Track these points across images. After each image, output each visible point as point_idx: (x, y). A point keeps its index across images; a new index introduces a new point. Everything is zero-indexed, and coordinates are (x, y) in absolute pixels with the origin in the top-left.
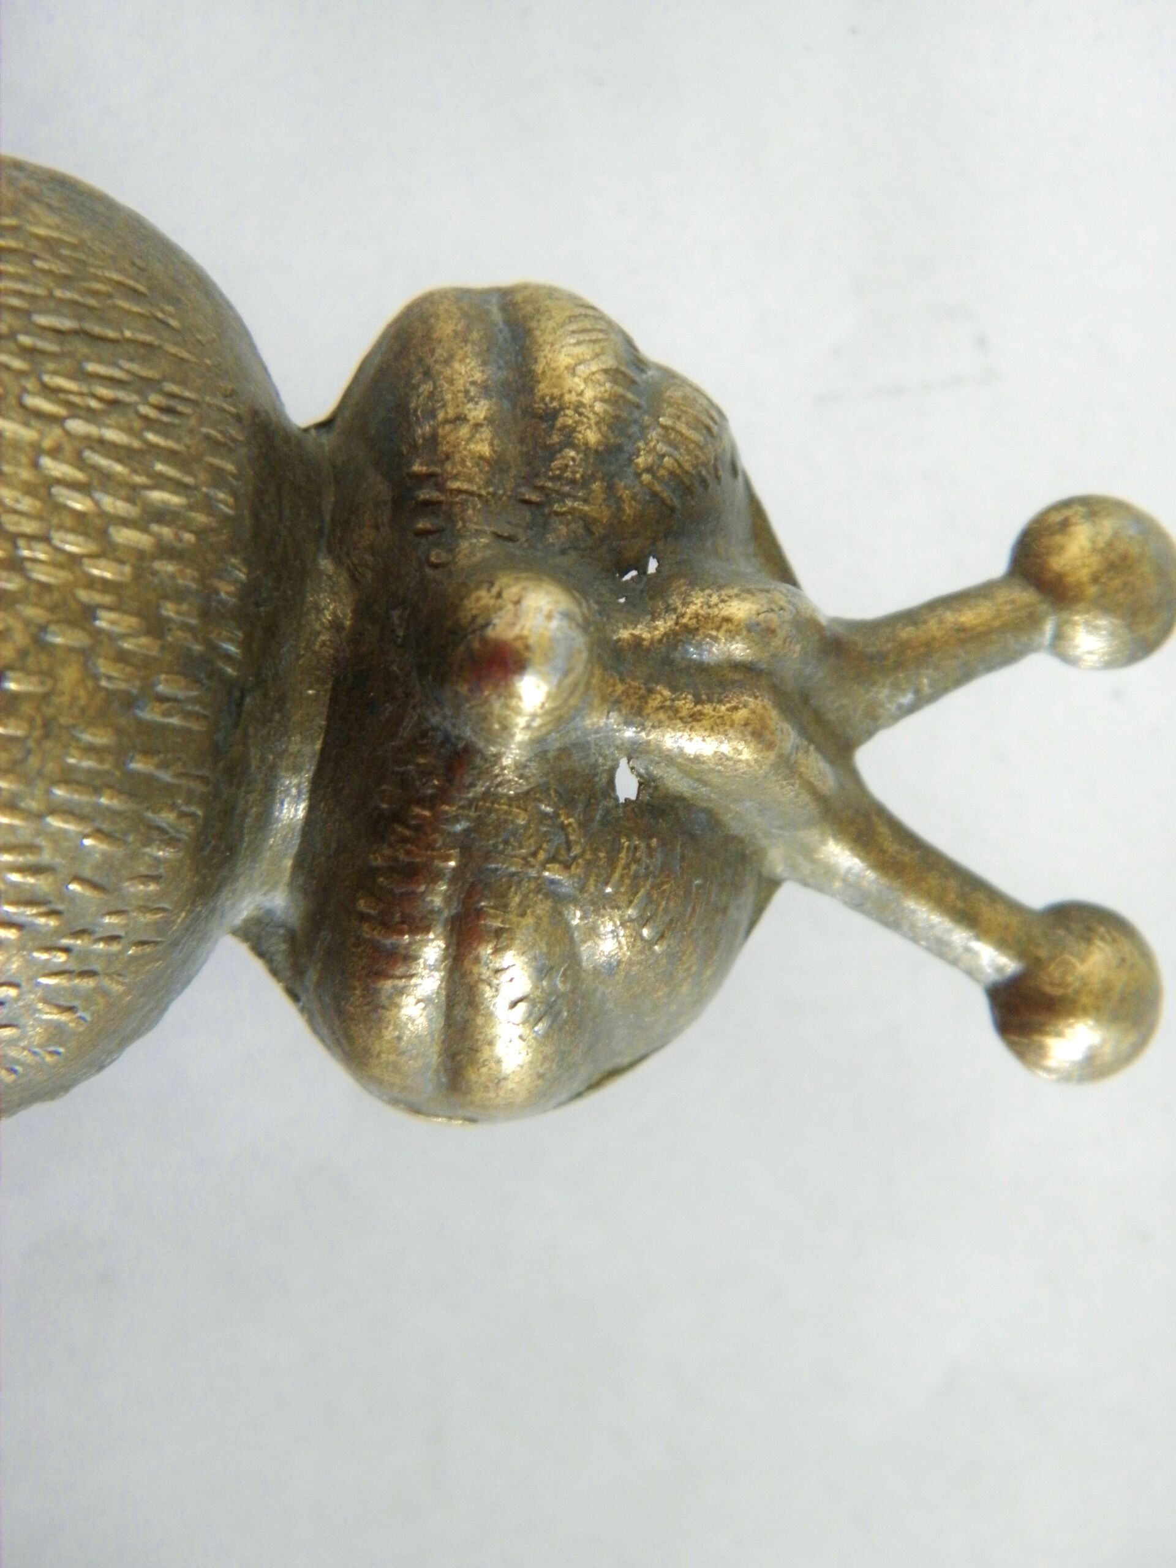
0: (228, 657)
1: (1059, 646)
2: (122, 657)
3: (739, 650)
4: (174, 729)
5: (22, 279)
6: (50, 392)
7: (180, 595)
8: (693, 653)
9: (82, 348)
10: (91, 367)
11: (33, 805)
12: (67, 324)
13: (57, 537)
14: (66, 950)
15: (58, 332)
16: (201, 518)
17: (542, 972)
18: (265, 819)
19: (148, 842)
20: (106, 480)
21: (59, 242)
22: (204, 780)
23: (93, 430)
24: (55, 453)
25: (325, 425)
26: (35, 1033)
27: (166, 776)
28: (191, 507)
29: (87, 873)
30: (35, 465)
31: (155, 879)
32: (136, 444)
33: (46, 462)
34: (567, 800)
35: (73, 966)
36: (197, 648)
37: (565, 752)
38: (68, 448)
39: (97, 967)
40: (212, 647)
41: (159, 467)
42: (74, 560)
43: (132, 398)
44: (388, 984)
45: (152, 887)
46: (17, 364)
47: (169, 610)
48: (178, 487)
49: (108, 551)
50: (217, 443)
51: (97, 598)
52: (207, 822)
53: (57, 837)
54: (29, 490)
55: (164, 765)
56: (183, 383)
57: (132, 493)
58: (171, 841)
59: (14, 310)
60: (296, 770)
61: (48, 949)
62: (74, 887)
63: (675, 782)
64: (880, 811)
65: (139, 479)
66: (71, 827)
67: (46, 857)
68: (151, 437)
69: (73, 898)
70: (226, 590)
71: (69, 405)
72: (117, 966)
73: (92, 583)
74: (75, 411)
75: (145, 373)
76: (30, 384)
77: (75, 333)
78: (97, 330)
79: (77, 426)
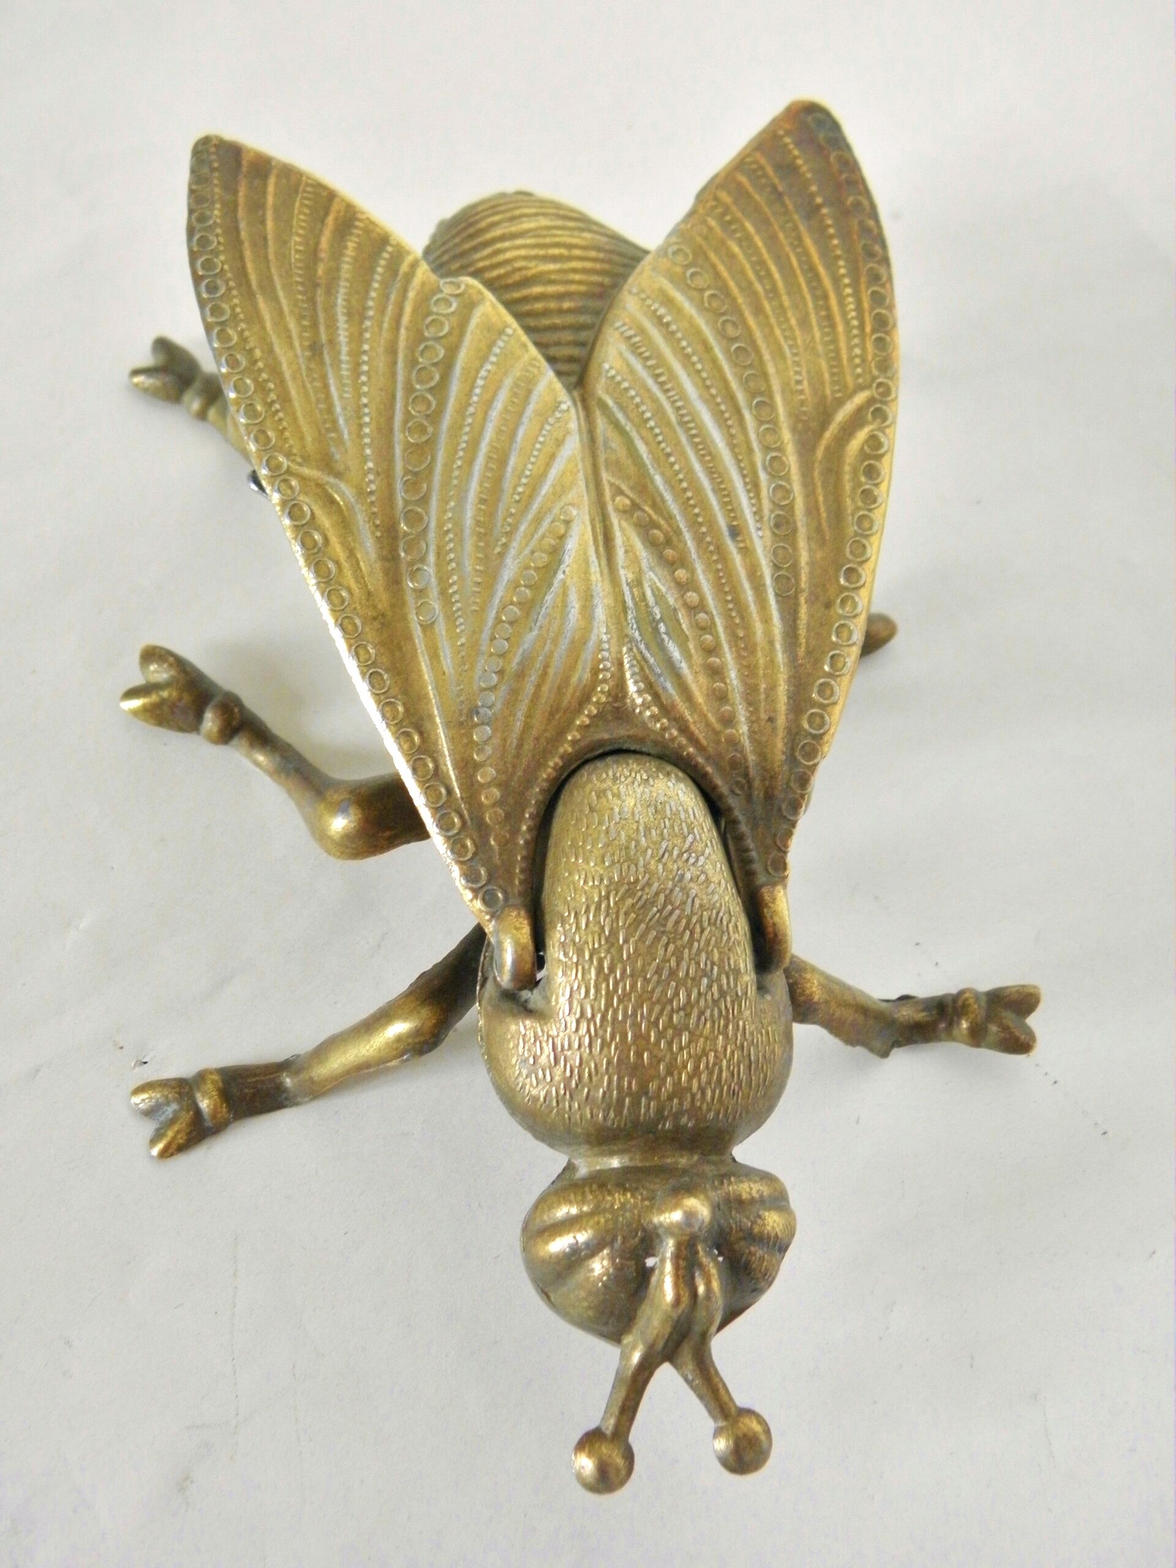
0: (664, 1125)
1: (717, 1433)
2: (660, 1088)
3: (701, 1289)
4: (640, 1111)
5: (762, 1043)
6: (733, 1053)
7: (681, 1104)
8: (697, 1274)
9: (747, 1062)
10: (742, 1066)
11: (611, 1070)
12: (752, 1058)
13: (692, 1060)
14: (565, 1094)
15: (749, 1055)
16: (705, 1107)
17: (587, 1244)
18: (612, 1154)
19: (604, 1111)
20: (711, 1073)
21: (775, 1055)
22: (625, 1125)
23: (724, 1068)
24: (716, 1057)
25: (734, 1160)
26: (534, 1092)
27: (625, 1111)
28: (707, 1103)
29: (591, 1093)
30: (711, 1050)
31: (592, 1116)
32: (723, 1083)
33: (713, 1054)
34: (643, 1240)
35: (560, 1098)
36: (666, 1113)
37: (658, 1236)
38: (718, 1061)
39: (560, 1106)
40: (666, 1119)
41: (717, 1091)
42: (685, 1067)
43: (735, 1080)
44: (572, 1197)
45: (589, 1116)
46: (738, 1042)
47: (676, 1101)
48: (713, 1098)
49: (690, 1078)
50: (727, 1111)
51: (676, 1077)
52: (613, 1130)
53: (602, 1080)
54: (704, 1050)
55: (629, 1109)
56: (742, 1099)
57: (709, 1083)
58: (605, 1118)
59: (753, 1040)
60: (631, 1159)
61: (565, 1087)
62: (586, 1090)
63: (654, 1279)
64: (651, 1374)
65: (713, 1086)
66: (605, 1084)
67: (594, 1079)
68: (725, 1088)
69: (583, 1090)
70: (684, 1120)
71: (730, 1060)
72: (561, 1112)
73: (680, 1074)
74: (729, 1061)
75: (743, 1085)
76: (733, 1046)
77: (750, 1060)
78: (753, 1068)
79: (725, 1063)
